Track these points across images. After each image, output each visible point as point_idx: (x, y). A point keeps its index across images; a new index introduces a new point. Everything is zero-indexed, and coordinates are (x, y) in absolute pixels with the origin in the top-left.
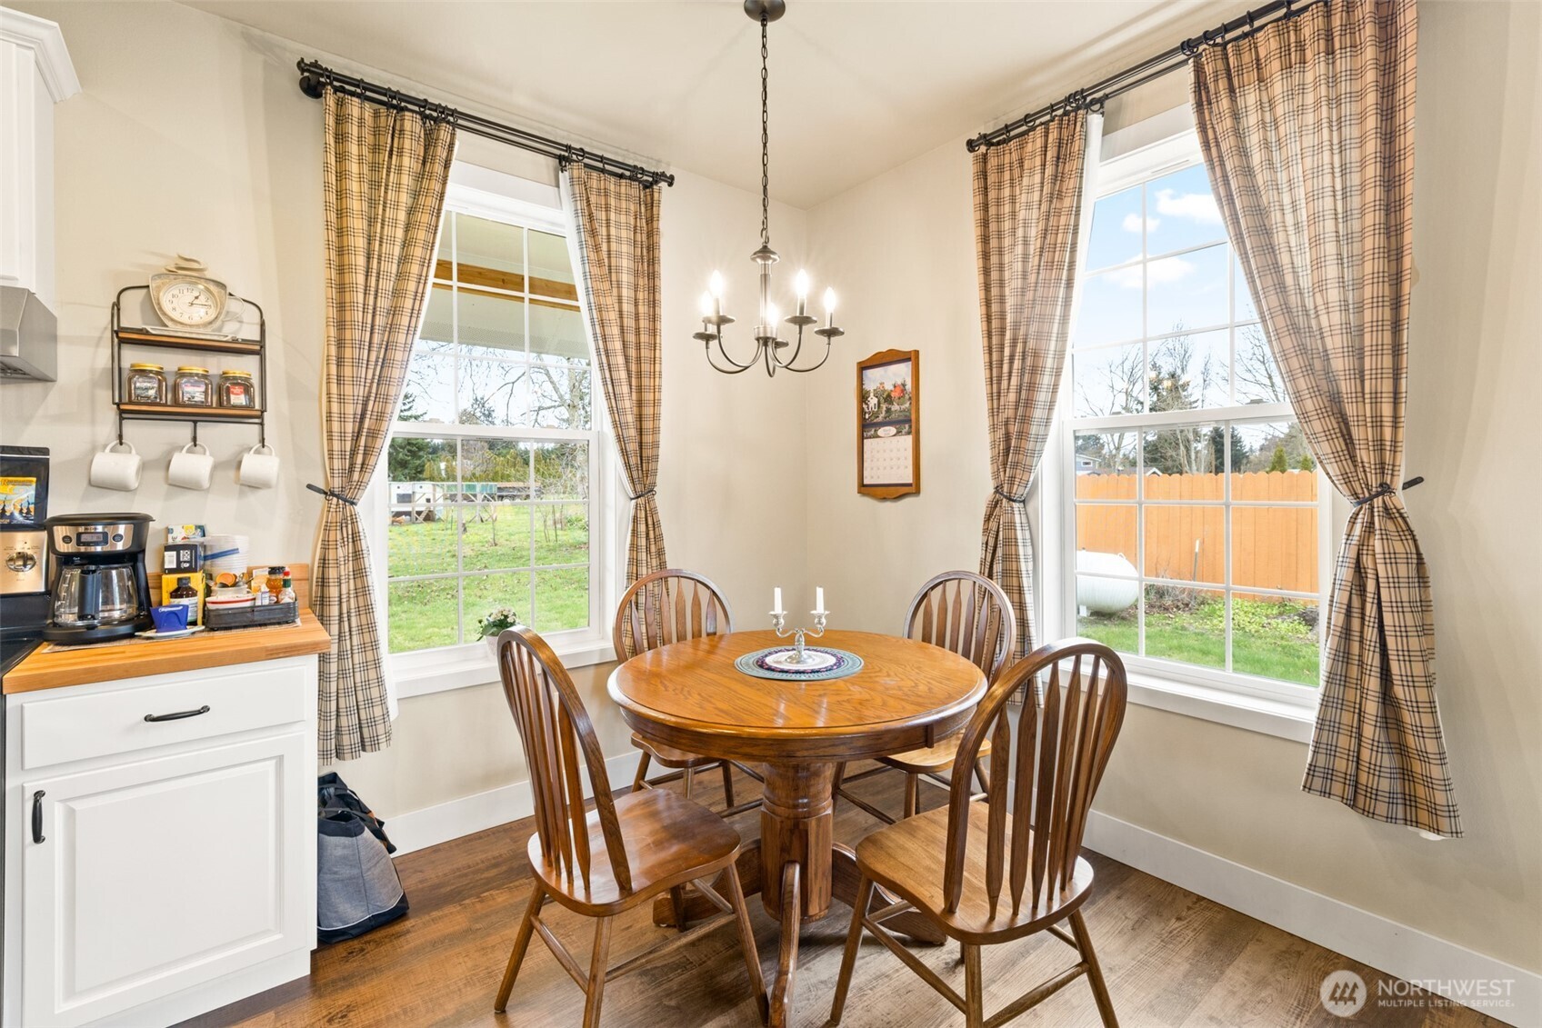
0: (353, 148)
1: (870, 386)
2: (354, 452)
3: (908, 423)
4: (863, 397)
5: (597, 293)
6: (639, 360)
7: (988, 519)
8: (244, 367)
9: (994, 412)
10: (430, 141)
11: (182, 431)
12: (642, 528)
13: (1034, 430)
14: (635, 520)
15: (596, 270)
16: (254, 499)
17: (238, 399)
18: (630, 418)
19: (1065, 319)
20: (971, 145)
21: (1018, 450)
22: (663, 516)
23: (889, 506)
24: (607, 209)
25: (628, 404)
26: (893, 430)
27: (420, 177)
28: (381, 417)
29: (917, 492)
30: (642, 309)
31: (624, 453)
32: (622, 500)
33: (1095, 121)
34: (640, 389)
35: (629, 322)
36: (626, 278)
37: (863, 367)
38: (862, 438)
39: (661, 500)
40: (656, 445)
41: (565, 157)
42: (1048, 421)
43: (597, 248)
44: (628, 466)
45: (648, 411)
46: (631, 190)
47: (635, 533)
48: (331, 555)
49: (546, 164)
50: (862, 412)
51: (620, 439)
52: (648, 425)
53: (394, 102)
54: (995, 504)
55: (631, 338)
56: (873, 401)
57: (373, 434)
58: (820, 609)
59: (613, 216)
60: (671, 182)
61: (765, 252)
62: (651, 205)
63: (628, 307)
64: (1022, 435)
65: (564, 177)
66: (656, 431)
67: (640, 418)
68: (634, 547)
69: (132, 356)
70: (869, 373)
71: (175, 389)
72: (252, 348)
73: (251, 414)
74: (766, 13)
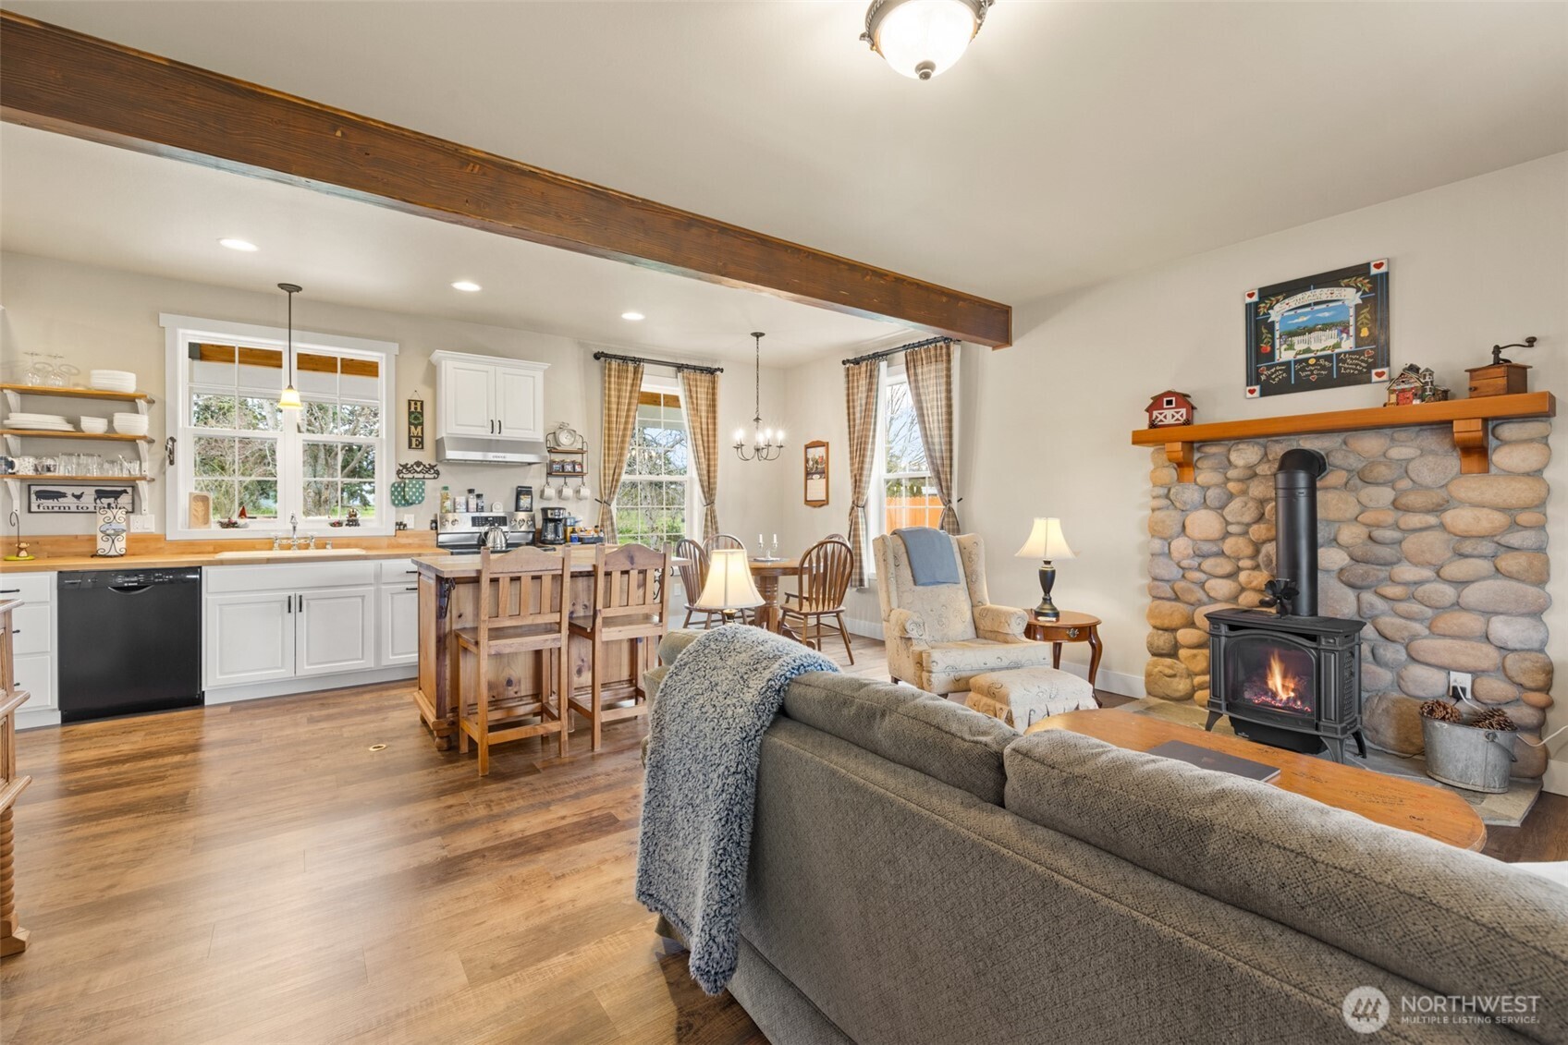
0: (613, 379)
1: (810, 456)
2: (611, 487)
3: (824, 473)
4: (807, 461)
5: (693, 422)
6: (709, 447)
7: (850, 515)
8: (577, 458)
9: (852, 471)
10: (636, 372)
11: (561, 480)
12: (709, 518)
13: (864, 479)
14: (706, 515)
15: (692, 412)
16: (581, 503)
17: (578, 469)
18: (705, 472)
19: (874, 437)
20: (844, 363)
21: (859, 487)
22: (718, 513)
23: (817, 510)
24: (696, 386)
25: (704, 466)
26: (818, 476)
27: (633, 385)
28: (620, 474)
29: (828, 503)
30: (710, 427)
31: (702, 486)
32: (701, 506)
33: (883, 365)
34: (709, 460)
35: (705, 432)
36: (704, 414)
37: (807, 447)
38: (806, 480)
39: (717, 506)
40: (715, 483)
41: (680, 367)
42: (870, 476)
43: (692, 403)
44: (704, 492)
45: (712, 469)
46: (707, 377)
47: (706, 520)
48: (605, 524)
49: (672, 369)
50: (806, 468)
51: (701, 481)
52: (712, 475)
53: (624, 359)
54: (853, 508)
55: (705, 439)
56: (811, 463)
57: (617, 481)
58: (775, 541)
59: (699, 389)
60: (722, 370)
61: (757, 419)
62: (714, 382)
63: (704, 426)
64: (860, 480)
65: (680, 375)
66: (715, 477)
67: (709, 471)
68: (706, 526)
69: (552, 457)
70: (809, 450)
71: (563, 467)
72: (581, 452)
73: (581, 474)
74: (758, 335)
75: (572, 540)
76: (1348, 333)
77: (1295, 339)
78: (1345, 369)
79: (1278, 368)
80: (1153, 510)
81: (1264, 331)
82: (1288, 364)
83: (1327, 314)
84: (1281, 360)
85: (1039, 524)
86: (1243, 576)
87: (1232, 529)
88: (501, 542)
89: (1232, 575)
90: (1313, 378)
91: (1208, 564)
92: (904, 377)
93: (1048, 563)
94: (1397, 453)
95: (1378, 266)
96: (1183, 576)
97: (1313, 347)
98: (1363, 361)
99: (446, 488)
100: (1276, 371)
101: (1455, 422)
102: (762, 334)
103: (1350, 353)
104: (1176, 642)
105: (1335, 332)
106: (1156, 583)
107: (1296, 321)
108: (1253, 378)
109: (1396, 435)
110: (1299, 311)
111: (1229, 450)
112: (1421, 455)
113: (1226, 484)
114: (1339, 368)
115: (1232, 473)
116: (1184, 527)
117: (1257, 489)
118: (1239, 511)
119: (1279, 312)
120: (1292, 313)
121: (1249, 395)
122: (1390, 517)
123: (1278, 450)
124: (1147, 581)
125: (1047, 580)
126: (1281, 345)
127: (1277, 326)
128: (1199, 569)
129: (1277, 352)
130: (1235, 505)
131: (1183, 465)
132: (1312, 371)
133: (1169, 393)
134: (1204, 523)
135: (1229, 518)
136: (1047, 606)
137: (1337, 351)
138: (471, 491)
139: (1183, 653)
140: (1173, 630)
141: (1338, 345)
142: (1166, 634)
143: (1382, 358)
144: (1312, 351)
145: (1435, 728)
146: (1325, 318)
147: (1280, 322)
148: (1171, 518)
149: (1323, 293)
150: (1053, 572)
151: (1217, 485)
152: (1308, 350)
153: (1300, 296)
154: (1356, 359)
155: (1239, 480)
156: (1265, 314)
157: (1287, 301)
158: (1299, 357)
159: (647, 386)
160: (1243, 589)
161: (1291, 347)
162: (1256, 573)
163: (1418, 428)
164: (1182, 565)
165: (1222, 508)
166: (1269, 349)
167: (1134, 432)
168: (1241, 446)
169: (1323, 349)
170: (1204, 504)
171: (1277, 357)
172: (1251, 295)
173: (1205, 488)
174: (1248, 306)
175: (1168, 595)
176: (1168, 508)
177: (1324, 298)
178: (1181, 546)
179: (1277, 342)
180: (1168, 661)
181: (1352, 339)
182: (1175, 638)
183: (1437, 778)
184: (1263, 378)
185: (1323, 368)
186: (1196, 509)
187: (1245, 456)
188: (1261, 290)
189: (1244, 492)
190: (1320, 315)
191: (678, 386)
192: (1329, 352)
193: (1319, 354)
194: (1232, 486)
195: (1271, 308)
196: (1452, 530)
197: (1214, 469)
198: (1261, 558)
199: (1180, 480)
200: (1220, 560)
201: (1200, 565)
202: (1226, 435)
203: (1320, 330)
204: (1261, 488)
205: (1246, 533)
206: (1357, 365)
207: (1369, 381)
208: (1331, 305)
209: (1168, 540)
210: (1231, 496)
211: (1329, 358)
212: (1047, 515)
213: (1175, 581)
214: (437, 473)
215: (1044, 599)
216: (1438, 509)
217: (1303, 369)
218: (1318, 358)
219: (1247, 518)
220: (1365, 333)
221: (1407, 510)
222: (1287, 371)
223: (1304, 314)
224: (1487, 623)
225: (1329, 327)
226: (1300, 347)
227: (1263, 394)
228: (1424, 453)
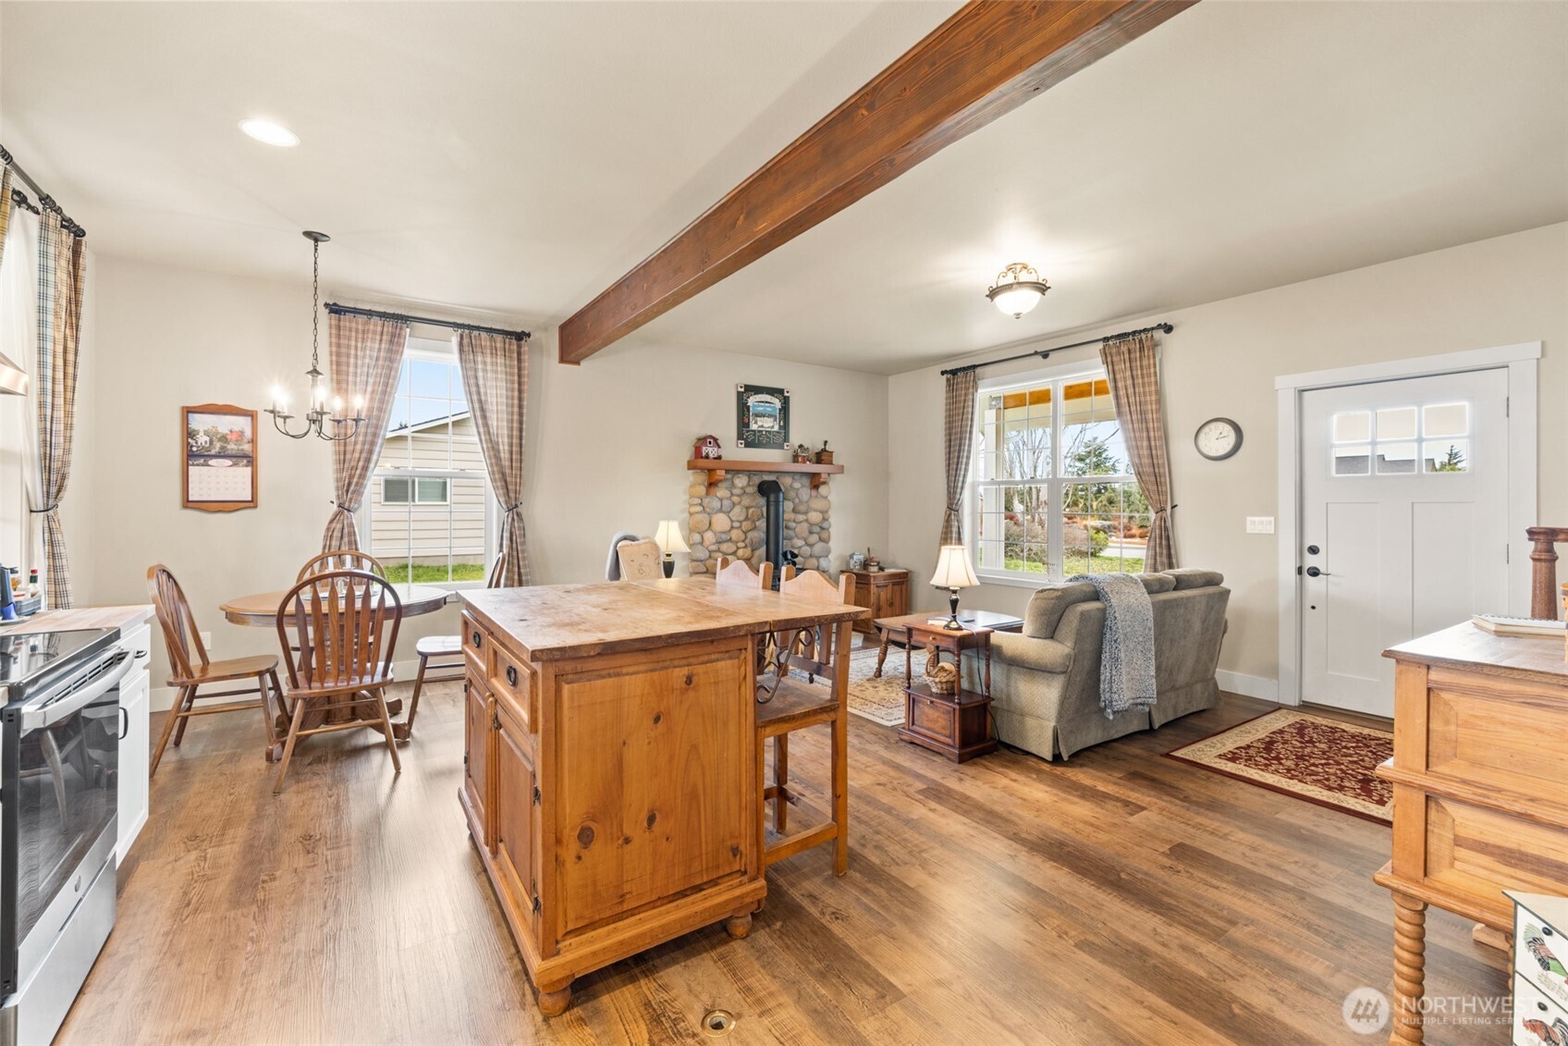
1: (198, 426)
3: (243, 459)
4: (189, 434)
7: (331, 523)
23: (221, 516)
26: (227, 462)
29: (255, 506)
37: (189, 412)
38: (186, 465)
50: (187, 445)
54: (338, 514)
56: (201, 438)
61: (315, 372)
70: (197, 417)
74: (315, 237)
76: (776, 422)
77: (758, 419)
78: (775, 440)
79: (751, 433)
80: (691, 514)
81: (745, 410)
82: (754, 431)
83: (769, 409)
84: (751, 429)
85: (663, 525)
86: (740, 553)
87: (735, 524)
89: (734, 553)
90: (764, 442)
91: (724, 547)
93: (669, 555)
94: (797, 485)
95: (787, 392)
96: (710, 556)
97: (765, 425)
98: (781, 438)
100: (749, 434)
103: (777, 432)
105: (772, 420)
106: (695, 563)
107: (758, 408)
108: (740, 436)
109: (794, 479)
110: (759, 404)
111: (733, 477)
113: (731, 498)
114: (773, 439)
115: (737, 491)
116: (710, 524)
117: (746, 501)
118: (738, 513)
119: (752, 400)
120: (757, 403)
121: (740, 445)
122: (792, 516)
123: (757, 480)
124: (687, 563)
125: (669, 568)
126: (751, 420)
127: (751, 409)
129: (750, 423)
130: (737, 510)
131: (712, 485)
132: (763, 438)
133: (711, 437)
134: (721, 522)
135: (733, 519)
137: (773, 430)
141: (773, 427)
143: (786, 439)
144: (764, 427)
146: (768, 411)
147: (753, 407)
148: (704, 518)
149: (768, 398)
150: (673, 562)
151: (727, 498)
152: (762, 426)
153: (760, 396)
154: (779, 436)
155: (738, 496)
156: (745, 400)
157: (755, 396)
158: (759, 429)
161: (756, 423)
162: (745, 550)
163: (800, 475)
164: (709, 549)
165: (730, 512)
166: (747, 421)
167: (686, 460)
168: (739, 476)
169: (767, 427)
170: (721, 510)
171: (749, 426)
172: (739, 387)
173: (721, 500)
174: (738, 394)
175: (702, 571)
176: (701, 512)
177: (769, 401)
178: (709, 536)
179: (750, 418)
181: (778, 425)
184: (745, 437)
185: (768, 437)
186: (716, 513)
187: (741, 481)
188: (744, 386)
189: (740, 503)
190: (767, 409)
192: (770, 429)
193: (766, 429)
194: (735, 499)
195: (748, 398)
196: (809, 522)
197: (727, 488)
198: (747, 541)
199: (707, 493)
200: (730, 544)
201: (718, 548)
202: (738, 468)
203: (767, 417)
204: (748, 500)
205: (741, 527)
206: (779, 439)
207: (783, 448)
208: (771, 405)
209: (701, 534)
210: (734, 505)
211: (769, 432)
216: (806, 513)
217: (760, 436)
218: (766, 431)
219: (742, 518)
220: (782, 424)
221: (799, 513)
222: (754, 435)
223: (761, 406)
224: (818, 561)
225: (770, 416)
226: (760, 423)
227: (745, 446)
228: (803, 486)
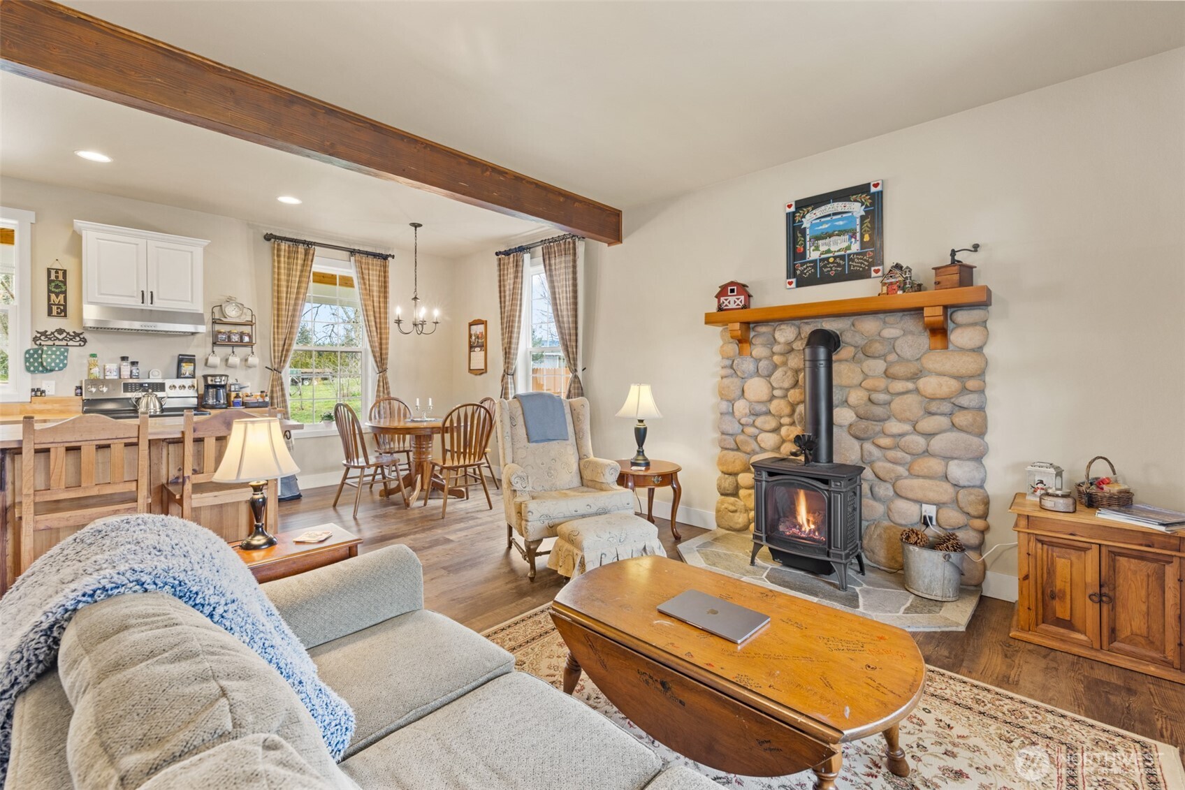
0: (282, 259)
1: (473, 332)
2: (281, 357)
3: (483, 346)
4: (470, 336)
5: (364, 300)
6: (380, 323)
7: (502, 381)
8: (247, 329)
9: (503, 345)
10: (306, 254)
11: (229, 350)
12: (381, 384)
13: (512, 351)
14: (379, 381)
15: (364, 292)
16: (250, 371)
17: (246, 339)
18: (377, 344)
19: (520, 316)
20: (497, 254)
21: (509, 358)
22: (390, 380)
23: (479, 377)
24: (369, 270)
25: (376, 339)
26: (479, 349)
27: (303, 265)
28: (290, 345)
29: (486, 372)
30: (382, 305)
31: (375, 356)
32: (374, 374)
33: (527, 256)
34: (381, 334)
35: (377, 310)
36: (375, 294)
37: (471, 325)
38: (470, 352)
39: (389, 374)
40: (387, 354)
41: (353, 252)
42: (517, 349)
43: (365, 284)
44: (376, 361)
45: (384, 341)
46: (378, 262)
47: (379, 386)
48: (274, 389)
49: (346, 254)
50: (470, 342)
51: (373, 351)
52: (384, 346)
53: (296, 242)
54: (504, 376)
55: (377, 315)
56: (473, 338)
57: (288, 351)
58: (430, 404)
59: (371, 272)
60: (393, 257)
61: (415, 298)
62: (385, 267)
63: (376, 304)
64: (509, 353)
65: (352, 259)
66: (387, 349)
67: (381, 344)
68: (378, 391)
69: (218, 328)
70: (472, 327)
71: (229, 337)
72: (250, 324)
73: (250, 344)
74: (416, 226)
75: (235, 404)
76: (855, 238)
77: (820, 242)
78: (854, 266)
79: (808, 265)
80: (722, 378)
81: (799, 235)
82: (814, 261)
83: (841, 223)
84: (811, 259)
85: (634, 389)
86: (784, 431)
87: (777, 393)
88: (155, 406)
89: (776, 430)
90: (832, 273)
91: (760, 421)
92: (542, 266)
93: (641, 421)
94: (889, 333)
95: (876, 185)
96: (742, 431)
97: (833, 248)
98: (865, 260)
99: (94, 356)
100: (807, 267)
101: (925, 309)
102: (420, 225)
103: (857, 254)
104: (737, 484)
105: (847, 237)
106: (724, 436)
107: (821, 227)
108: (791, 272)
109: (887, 319)
110: (823, 220)
111: (774, 330)
112: (904, 335)
113: (772, 357)
114: (850, 266)
115: (777, 348)
116: (743, 391)
117: (793, 361)
118: (781, 378)
119: (809, 219)
120: (818, 221)
121: (788, 286)
122: (882, 383)
123: (807, 329)
124: (717, 435)
125: (641, 435)
126: (810, 247)
127: (808, 232)
128: (753, 425)
129: (808, 252)
130: (778, 373)
131: (743, 341)
132: (831, 267)
133: (732, 283)
134: (757, 388)
135: (775, 385)
136: (641, 458)
137: (848, 252)
138: (124, 359)
139: (742, 492)
140: (735, 474)
141: (848, 248)
142: (731, 477)
143: (878, 259)
144: (831, 252)
145: (909, 550)
146: (840, 226)
147: (810, 228)
148: (733, 384)
149: (838, 206)
150: (645, 429)
151: (766, 358)
152: (828, 251)
153: (823, 208)
154: (861, 259)
155: (781, 354)
156: (799, 222)
157: (814, 211)
158: (823, 256)
159: (318, 267)
160: (783, 441)
161: (817, 248)
162: (792, 428)
163: (901, 314)
164: (741, 422)
165: (770, 376)
166: (802, 249)
167: (706, 314)
168: (782, 327)
169: (839, 251)
170: (757, 373)
171: (808, 256)
172: (789, 206)
173: (758, 360)
174: (788, 214)
175: (732, 447)
176: (732, 376)
177: (840, 210)
178: (741, 407)
179: (808, 244)
180: (732, 499)
181: (858, 243)
182: (737, 481)
183: (911, 590)
184: (798, 272)
185: (839, 265)
186: (752, 377)
187: (785, 334)
188: (797, 202)
189: (785, 364)
190: (837, 223)
191: (351, 268)
192: (843, 253)
193: (836, 254)
194: (777, 358)
195: (804, 217)
196: (924, 394)
197: (764, 345)
198: (796, 416)
199: (740, 353)
200: (769, 418)
201: (754, 422)
202: (770, 317)
203: (838, 235)
204: (796, 360)
205: (785, 396)
206: (861, 263)
207: (869, 277)
208: (844, 215)
209: (732, 402)
210: (776, 367)
211: (842, 257)
212: (640, 382)
213: (736, 435)
214: (85, 341)
215: (638, 452)
216: (914, 377)
217: (825, 266)
218: (835, 257)
219: (786, 385)
220: (867, 238)
221: (894, 378)
222: (815, 267)
223: (826, 222)
224: (947, 466)
225: (841, 233)
226: (823, 248)
227: (798, 286)
228: (906, 333)
